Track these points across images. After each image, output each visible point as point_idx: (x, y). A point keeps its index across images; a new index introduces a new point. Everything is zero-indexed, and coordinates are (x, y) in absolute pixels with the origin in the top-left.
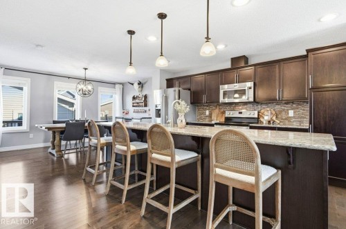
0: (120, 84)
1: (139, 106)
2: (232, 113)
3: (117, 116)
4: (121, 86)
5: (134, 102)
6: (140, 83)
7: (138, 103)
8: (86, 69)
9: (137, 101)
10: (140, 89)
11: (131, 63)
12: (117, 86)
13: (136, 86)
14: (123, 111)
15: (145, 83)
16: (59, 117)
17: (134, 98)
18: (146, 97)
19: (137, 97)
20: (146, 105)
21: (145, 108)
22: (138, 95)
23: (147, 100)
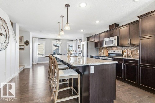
0: (75, 40)
2: (111, 51)
7: (79, 48)
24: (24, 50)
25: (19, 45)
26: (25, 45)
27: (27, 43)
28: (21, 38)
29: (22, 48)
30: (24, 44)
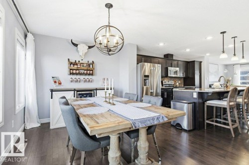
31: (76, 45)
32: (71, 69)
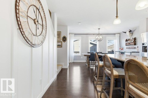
0: (118, 34)
1: (130, 45)
3: (117, 51)
4: (119, 35)
5: (127, 42)
6: (130, 31)
7: (129, 43)
8: (99, 29)
9: (129, 42)
10: (131, 34)
11: (117, 17)
12: (116, 35)
13: (128, 33)
14: (119, 48)
15: (134, 31)
16: (90, 51)
17: (127, 40)
18: (135, 39)
19: (129, 40)
20: (135, 44)
21: (135, 46)
22: (129, 38)
23: (136, 41)
24: (61, 47)
25: (57, 42)
26: (63, 42)
27: (65, 39)
28: (59, 34)
29: (60, 45)
30: (61, 41)
31: (125, 33)
32: (126, 43)
